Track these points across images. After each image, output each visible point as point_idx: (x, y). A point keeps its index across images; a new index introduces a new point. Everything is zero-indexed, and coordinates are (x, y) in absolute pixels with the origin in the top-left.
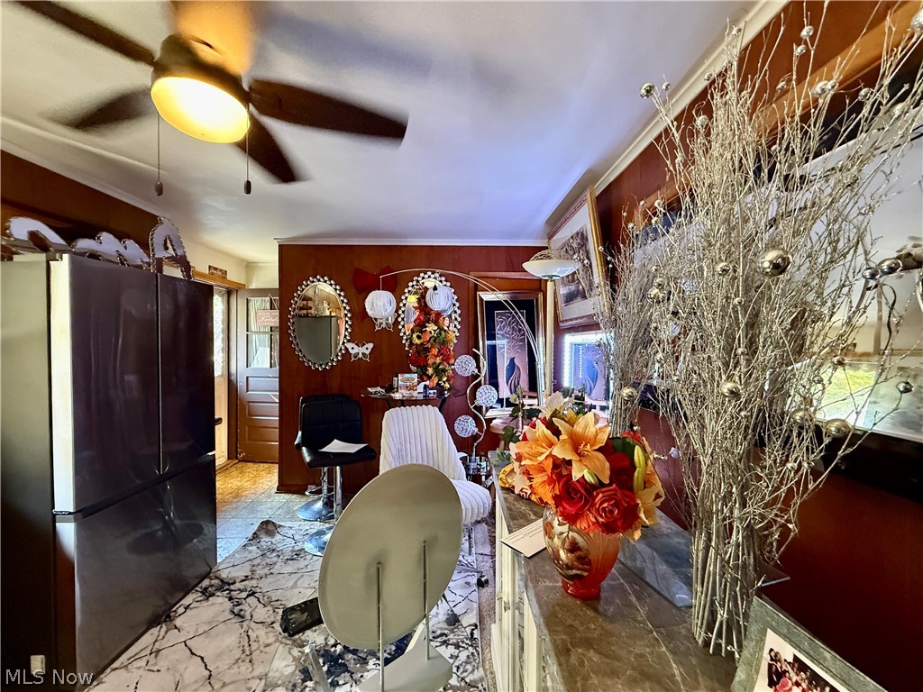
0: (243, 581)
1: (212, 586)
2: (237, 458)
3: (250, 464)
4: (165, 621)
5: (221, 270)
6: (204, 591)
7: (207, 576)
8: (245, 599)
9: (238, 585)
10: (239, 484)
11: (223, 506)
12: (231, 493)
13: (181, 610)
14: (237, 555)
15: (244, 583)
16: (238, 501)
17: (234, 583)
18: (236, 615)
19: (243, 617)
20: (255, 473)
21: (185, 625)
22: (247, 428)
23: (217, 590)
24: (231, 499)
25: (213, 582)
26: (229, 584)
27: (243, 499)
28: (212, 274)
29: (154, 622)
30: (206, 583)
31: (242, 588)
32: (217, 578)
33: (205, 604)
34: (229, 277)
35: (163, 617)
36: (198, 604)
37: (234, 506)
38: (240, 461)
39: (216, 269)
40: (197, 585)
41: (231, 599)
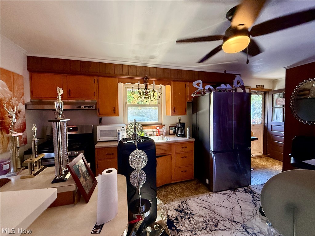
0: (258, 195)
1: (248, 190)
2: (266, 155)
3: (272, 159)
4: (233, 191)
5: (261, 86)
6: (245, 190)
7: (247, 186)
8: (258, 201)
9: (256, 195)
10: (265, 164)
11: (257, 169)
12: (262, 166)
13: (238, 191)
14: (258, 186)
15: (259, 196)
16: (264, 170)
17: (255, 194)
18: (253, 203)
19: (256, 205)
20: (273, 163)
21: (238, 195)
22: (271, 145)
23: (249, 192)
24: (261, 168)
25: (248, 189)
26: (253, 193)
27: (266, 169)
28: (258, 88)
29: (230, 189)
30: (246, 188)
31: (258, 197)
32: (250, 188)
33: (244, 193)
34: (265, 87)
35: (233, 189)
36: (243, 192)
37: (262, 170)
38: (267, 156)
39: (259, 86)
40: (243, 187)
41: (253, 197)
